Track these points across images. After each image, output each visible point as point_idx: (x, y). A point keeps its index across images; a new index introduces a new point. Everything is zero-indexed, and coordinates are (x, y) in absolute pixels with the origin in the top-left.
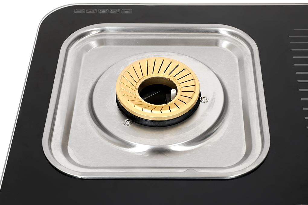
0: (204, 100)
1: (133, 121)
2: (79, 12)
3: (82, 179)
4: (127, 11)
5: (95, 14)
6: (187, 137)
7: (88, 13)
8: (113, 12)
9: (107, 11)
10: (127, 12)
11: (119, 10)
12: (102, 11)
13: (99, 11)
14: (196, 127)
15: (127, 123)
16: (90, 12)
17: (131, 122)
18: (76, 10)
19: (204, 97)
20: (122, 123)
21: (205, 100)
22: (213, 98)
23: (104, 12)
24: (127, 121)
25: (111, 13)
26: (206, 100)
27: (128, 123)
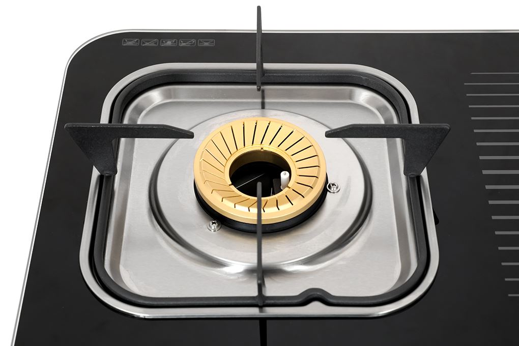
0: (333, 189)
1: (222, 224)
2: (130, 43)
3: (145, 319)
4: (207, 42)
6: (309, 249)
7: (144, 45)
8: (183, 44)
9: (175, 42)
10: (206, 44)
11: (194, 41)
12: (166, 42)
13: (162, 42)
14: (323, 233)
15: (213, 228)
16: (147, 44)
17: (218, 226)
18: (125, 41)
19: (333, 185)
20: (205, 226)
21: (335, 189)
22: (348, 186)
23: (169, 43)
24: (213, 223)
25: (181, 45)
26: (337, 188)
27: (214, 226)
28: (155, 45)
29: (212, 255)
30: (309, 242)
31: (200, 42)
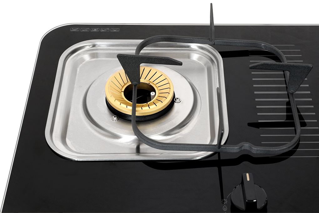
0: (177, 101)
1: (119, 117)
2: (74, 30)
3: (78, 161)
4: (115, 29)
5: (88, 32)
6: (163, 129)
8: (103, 30)
9: (98, 29)
10: (115, 31)
11: (108, 29)
13: (92, 29)
14: (171, 122)
15: (114, 119)
16: (83, 30)
17: (117, 118)
18: (72, 29)
19: (177, 99)
20: (110, 119)
23: (95, 30)
24: (115, 117)
26: (179, 100)
27: (115, 118)
28: (87, 31)
29: (114, 132)
30: (164, 126)
31: (112, 29)
